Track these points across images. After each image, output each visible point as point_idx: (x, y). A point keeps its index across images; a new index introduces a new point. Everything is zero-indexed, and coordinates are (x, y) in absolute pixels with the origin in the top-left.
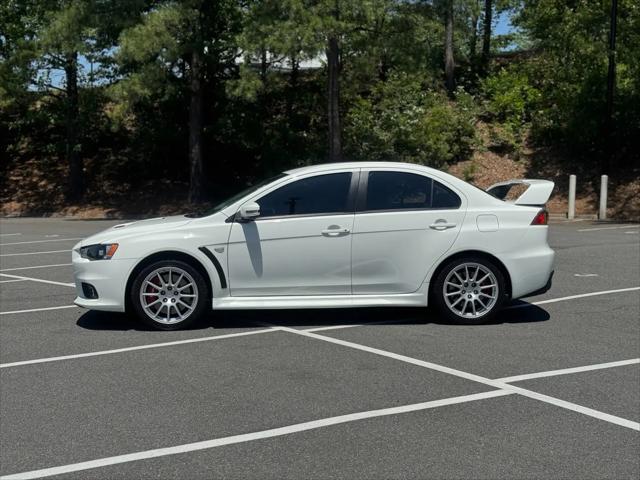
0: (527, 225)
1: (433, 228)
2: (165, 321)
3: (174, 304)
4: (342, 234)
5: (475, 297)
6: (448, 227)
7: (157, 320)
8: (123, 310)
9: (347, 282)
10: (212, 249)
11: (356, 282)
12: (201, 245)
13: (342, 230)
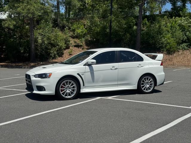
0: (159, 66)
1: (138, 67)
2: (67, 97)
3: (70, 92)
4: (116, 69)
5: (148, 86)
6: (142, 67)
7: (65, 97)
8: (54, 94)
9: (116, 83)
10: (80, 74)
11: (119, 83)
12: (78, 73)
13: (116, 68)
